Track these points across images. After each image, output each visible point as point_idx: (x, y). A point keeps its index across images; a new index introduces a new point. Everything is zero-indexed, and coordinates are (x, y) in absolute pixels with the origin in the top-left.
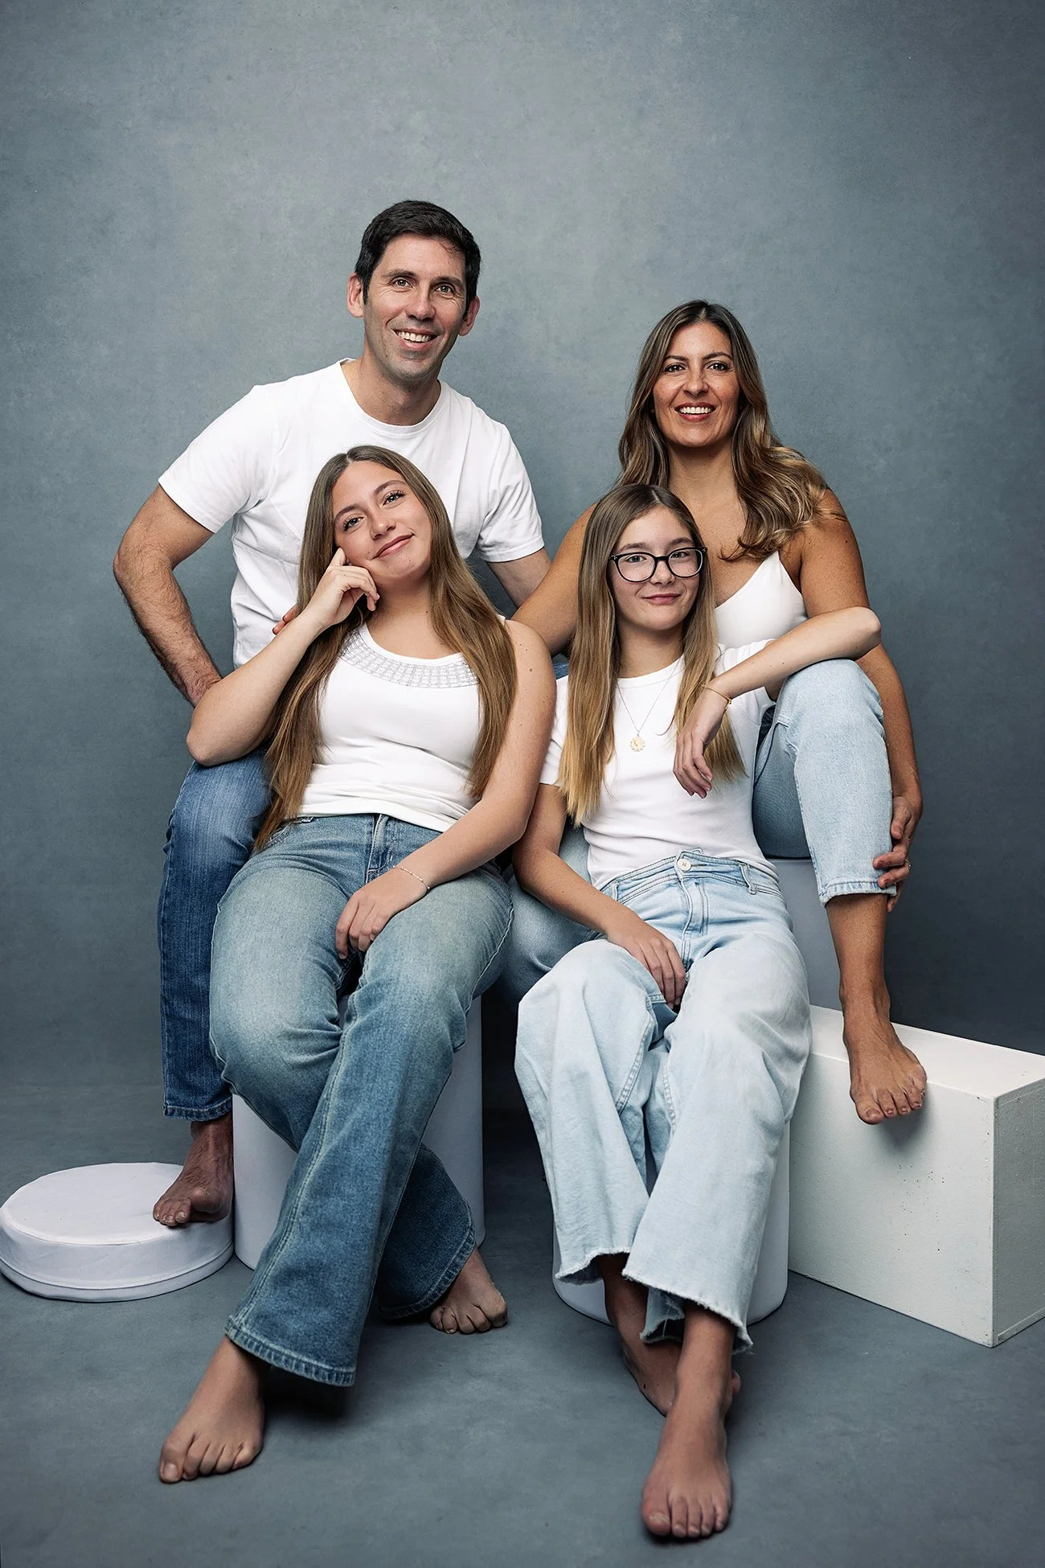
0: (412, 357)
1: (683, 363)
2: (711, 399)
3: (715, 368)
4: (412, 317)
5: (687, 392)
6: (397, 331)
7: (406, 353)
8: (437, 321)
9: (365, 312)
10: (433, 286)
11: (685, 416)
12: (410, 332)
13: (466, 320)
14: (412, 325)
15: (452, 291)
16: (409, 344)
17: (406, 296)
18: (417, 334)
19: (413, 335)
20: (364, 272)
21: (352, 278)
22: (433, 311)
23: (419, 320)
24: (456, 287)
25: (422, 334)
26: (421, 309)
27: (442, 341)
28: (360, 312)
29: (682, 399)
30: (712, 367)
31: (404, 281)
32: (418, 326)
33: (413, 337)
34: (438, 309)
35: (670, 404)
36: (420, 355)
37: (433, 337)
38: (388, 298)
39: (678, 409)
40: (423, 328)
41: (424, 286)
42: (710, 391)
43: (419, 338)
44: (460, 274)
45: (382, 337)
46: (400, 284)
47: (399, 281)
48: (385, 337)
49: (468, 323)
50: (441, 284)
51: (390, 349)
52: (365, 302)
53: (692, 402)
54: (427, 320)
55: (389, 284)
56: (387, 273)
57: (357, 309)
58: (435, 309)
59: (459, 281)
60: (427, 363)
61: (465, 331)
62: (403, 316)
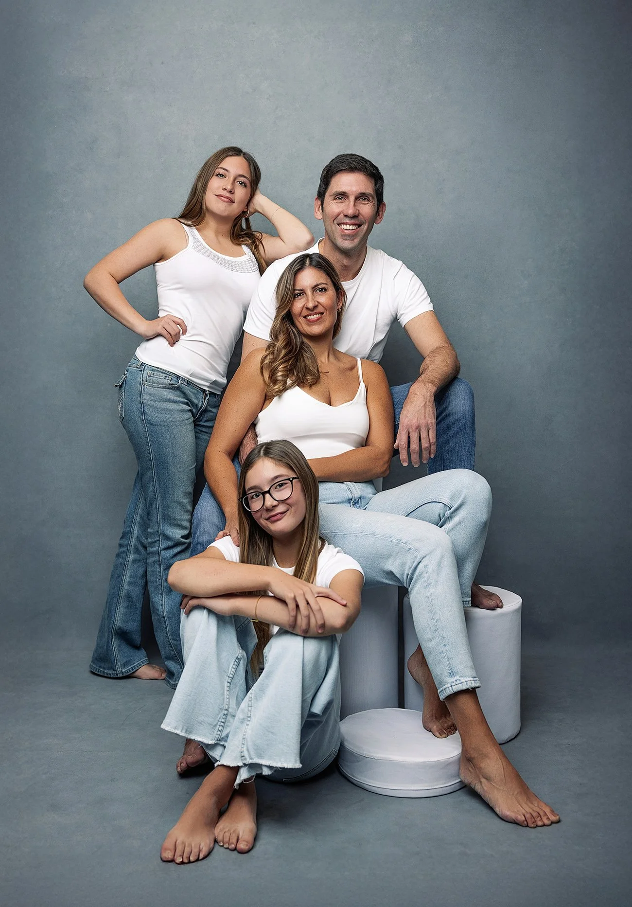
0: (348, 238)
1: (303, 292)
2: (320, 309)
3: (319, 290)
4: (346, 216)
5: (308, 309)
6: (339, 225)
7: (345, 236)
8: (361, 217)
9: (323, 216)
10: (357, 199)
11: (309, 320)
12: (346, 224)
13: (379, 215)
14: (347, 220)
15: (367, 200)
16: (346, 231)
17: (342, 205)
18: (350, 225)
19: (348, 226)
20: (321, 195)
21: (316, 199)
22: (358, 212)
23: (350, 217)
24: (370, 198)
25: (353, 225)
26: (350, 212)
27: (365, 227)
28: (321, 217)
29: (305, 312)
30: (318, 291)
31: (342, 197)
32: (350, 220)
33: (348, 227)
34: (360, 210)
35: (300, 315)
36: (352, 237)
37: (359, 226)
38: (334, 207)
39: (305, 317)
40: (352, 221)
41: (352, 198)
42: (319, 305)
43: (351, 227)
44: (371, 190)
45: (332, 229)
46: (339, 199)
47: (339, 197)
48: (334, 228)
49: (381, 216)
50: (361, 197)
51: (336, 235)
52: (323, 211)
53: (311, 313)
54: (355, 217)
55: (334, 199)
56: (332, 194)
57: (319, 215)
58: (359, 211)
59: (371, 194)
60: (357, 241)
61: (379, 221)
62: (342, 216)
